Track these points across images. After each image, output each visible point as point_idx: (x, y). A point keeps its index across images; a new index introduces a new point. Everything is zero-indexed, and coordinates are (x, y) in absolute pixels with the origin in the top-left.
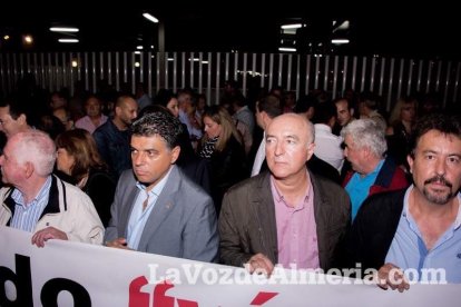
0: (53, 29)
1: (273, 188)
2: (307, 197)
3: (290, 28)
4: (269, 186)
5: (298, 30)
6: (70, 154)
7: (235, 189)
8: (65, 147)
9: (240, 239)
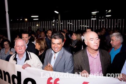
0: (32, 17)
1: (87, 53)
2: (98, 55)
3: (94, 13)
4: (86, 52)
5: (96, 13)
6: (39, 45)
7: (77, 53)
8: (38, 43)
9: (79, 67)
